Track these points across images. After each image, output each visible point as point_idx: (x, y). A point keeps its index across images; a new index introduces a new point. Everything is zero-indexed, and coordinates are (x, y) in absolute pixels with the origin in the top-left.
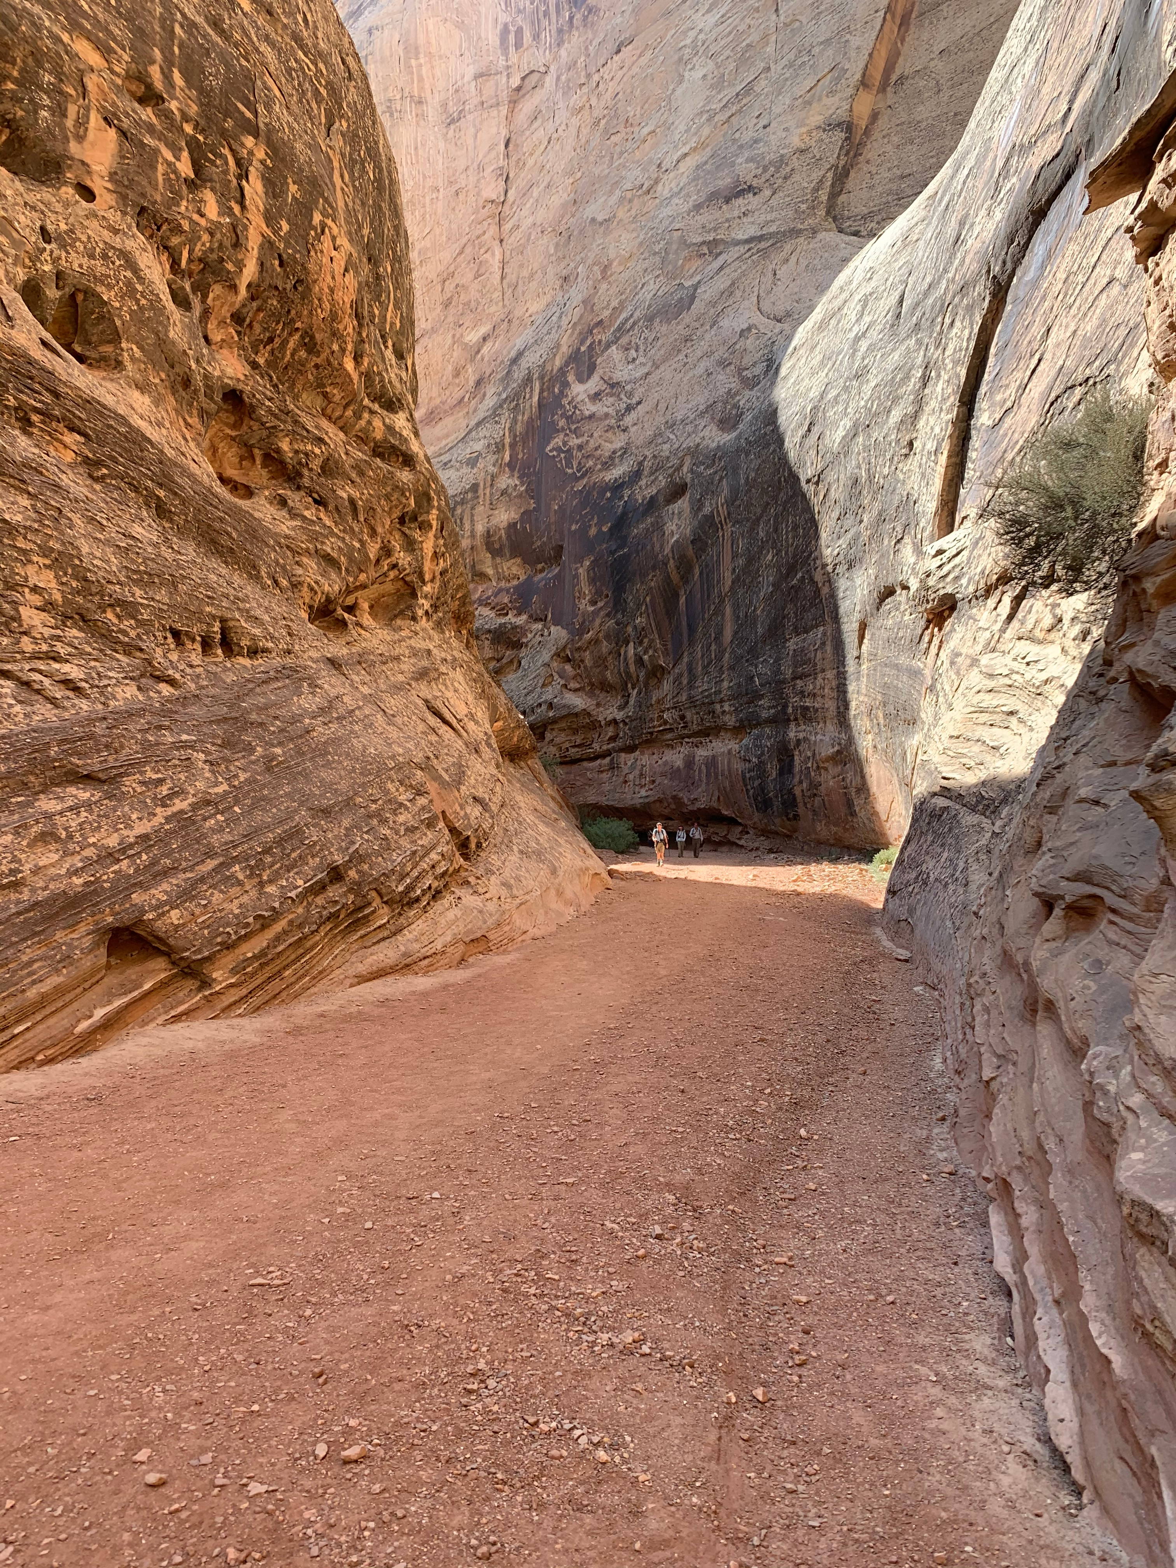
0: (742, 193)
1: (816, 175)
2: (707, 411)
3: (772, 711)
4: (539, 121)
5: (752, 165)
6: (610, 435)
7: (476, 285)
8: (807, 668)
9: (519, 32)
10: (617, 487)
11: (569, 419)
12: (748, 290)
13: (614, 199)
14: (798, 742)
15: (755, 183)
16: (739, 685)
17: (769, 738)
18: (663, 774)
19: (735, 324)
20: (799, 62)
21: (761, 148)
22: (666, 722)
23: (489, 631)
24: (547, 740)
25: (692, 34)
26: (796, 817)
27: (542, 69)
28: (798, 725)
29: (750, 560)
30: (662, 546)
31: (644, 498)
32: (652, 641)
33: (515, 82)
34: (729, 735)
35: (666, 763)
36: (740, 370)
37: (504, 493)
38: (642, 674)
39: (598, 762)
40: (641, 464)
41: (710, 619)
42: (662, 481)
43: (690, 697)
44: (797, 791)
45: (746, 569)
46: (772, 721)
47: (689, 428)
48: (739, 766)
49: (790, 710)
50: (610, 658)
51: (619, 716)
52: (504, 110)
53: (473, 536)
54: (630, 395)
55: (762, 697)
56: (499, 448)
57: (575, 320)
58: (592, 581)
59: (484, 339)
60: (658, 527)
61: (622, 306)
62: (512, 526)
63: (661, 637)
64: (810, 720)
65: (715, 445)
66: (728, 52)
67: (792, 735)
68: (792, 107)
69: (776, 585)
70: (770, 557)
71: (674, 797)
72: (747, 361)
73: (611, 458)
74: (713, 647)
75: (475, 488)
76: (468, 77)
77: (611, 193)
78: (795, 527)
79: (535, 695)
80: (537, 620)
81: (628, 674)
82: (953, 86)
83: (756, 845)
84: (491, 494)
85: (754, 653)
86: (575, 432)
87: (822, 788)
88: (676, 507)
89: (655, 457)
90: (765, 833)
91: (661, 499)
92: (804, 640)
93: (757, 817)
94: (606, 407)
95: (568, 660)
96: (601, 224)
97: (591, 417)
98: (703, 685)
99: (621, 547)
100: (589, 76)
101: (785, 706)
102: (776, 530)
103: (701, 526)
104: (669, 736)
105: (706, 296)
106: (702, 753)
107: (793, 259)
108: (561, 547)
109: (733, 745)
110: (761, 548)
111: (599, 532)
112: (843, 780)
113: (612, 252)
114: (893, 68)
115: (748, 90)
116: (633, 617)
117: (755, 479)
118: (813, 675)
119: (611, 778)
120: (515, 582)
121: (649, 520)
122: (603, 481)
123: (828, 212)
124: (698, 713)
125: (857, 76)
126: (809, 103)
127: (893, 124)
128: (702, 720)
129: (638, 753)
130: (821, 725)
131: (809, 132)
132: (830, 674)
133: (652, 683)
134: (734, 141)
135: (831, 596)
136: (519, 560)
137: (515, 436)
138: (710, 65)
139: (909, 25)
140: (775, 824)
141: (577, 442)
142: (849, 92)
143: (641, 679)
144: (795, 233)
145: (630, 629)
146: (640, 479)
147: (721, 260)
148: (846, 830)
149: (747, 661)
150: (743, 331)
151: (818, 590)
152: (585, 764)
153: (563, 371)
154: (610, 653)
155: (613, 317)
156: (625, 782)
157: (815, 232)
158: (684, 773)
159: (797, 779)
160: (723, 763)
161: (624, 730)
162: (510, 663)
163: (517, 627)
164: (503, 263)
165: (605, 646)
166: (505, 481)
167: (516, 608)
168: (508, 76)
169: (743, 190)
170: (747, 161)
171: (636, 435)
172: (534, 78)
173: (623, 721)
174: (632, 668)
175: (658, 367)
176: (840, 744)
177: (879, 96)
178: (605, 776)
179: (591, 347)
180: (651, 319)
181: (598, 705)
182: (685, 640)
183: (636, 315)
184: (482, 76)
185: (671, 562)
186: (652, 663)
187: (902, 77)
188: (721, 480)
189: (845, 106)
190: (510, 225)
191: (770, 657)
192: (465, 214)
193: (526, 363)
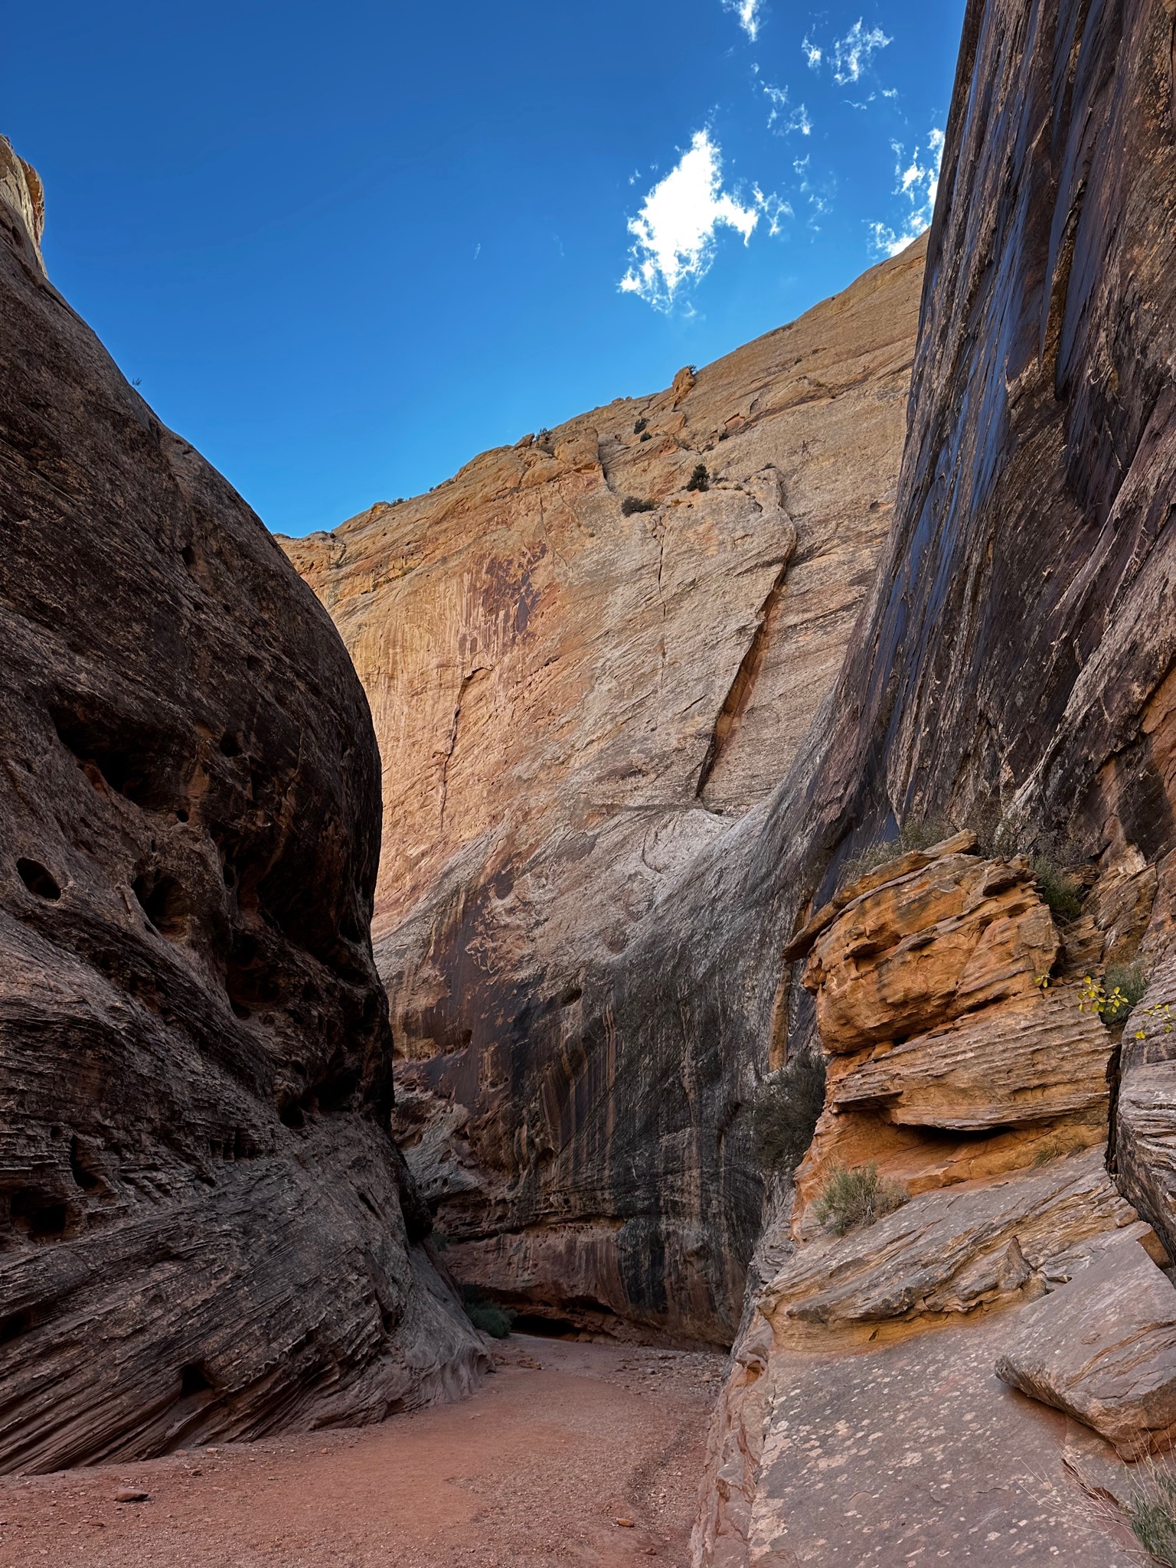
0: (634, 774)
1: (689, 768)
2: (600, 934)
3: (646, 1203)
4: (483, 702)
5: (642, 755)
6: (520, 942)
7: (420, 814)
8: (676, 1165)
9: (474, 641)
10: (523, 986)
11: (487, 926)
12: (636, 845)
13: (536, 765)
14: (669, 1235)
15: (644, 768)
16: (618, 1174)
17: (644, 1228)
18: (546, 1259)
19: (625, 870)
20: (678, 690)
21: (649, 744)
22: (551, 1205)
23: (396, 1105)
24: (440, 1216)
25: (602, 661)
26: (665, 1310)
27: (489, 668)
28: (668, 1218)
29: (631, 1062)
30: (558, 1041)
31: (545, 998)
32: (543, 1125)
33: (468, 673)
34: (608, 1222)
35: (549, 1247)
36: (627, 905)
37: (425, 981)
38: (533, 1156)
39: (486, 1241)
40: (544, 969)
41: (596, 1110)
42: (561, 986)
43: (575, 1183)
44: (667, 1284)
45: (626, 1069)
46: (645, 1212)
47: (585, 946)
48: (615, 1255)
49: (662, 1203)
50: (504, 1139)
51: (509, 1196)
52: (457, 691)
53: (393, 1016)
54: (539, 913)
55: (638, 1188)
56: (426, 944)
57: (499, 849)
58: (494, 1065)
59: (423, 855)
60: (556, 1024)
61: (537, 844)
62: (429, 1010)
63: (553, 1123)
64: (679, 1214)
65: (605, 962)
66: (627, 676)
67: (663, 1227)
68: (672, 720)
69: (652, 1086)
70: (647, 1061)
71: (555, 1283)
72: (633, 898)
73: (520, 962)
74: (597, 1136)
75: (400, 975)
76: (432, 666)
77: (534, 760)
78: (668, 1038)
79: (432, 1169)
80: (442, 1097)
81: (520, 1154)
82: (788, 719)
83: (629, 1336)
84: (414, 981)
85: (632, 1145)
86: (491, 937)
87: (688, 1281)
88: (571, 1008)
89: (556, 965)
90: (637, 1324)
91: (559, 1000)
92: (674, 1139)
93: (630, 1308)
94: (519, 920)
95: (465, 1137)
96: (525, 781)
97: (506, 926)
98: (587, 1172)
99: (522, 1037)
100: (524, 677)
101: (658, 1199)
102: (652, 1039)
103: (591, 1027)
104: (553, 1219)
105: (604, 845)
106: (583, 1239)
107: (671, 826)
108: (470, 1032)
109: (611, 1233)
110: (640, 1052)
111: (505, 1022)
112: (706, 1274)
113: (532, 803)
114: (746, 701)
115: (641, 703)
116: (529, 1101)
117: (636, 995)
118: (681, 1171)
119: (496, 1259)
120: (425, 1060)
121: (548, 1017)
122: (511, 979)
123: (698, 795)
124: (581, 1199)
125: (720, 705)
126: (685, 718)
127: (745, 739)
128: (585, 1206)
129: (523, 1234)
130: (688, 1220)
131: (685, 738)
132: (695, 1173)
133: (543, 1165)
134: (630, 736)
135: (696, 1102)
136: (431, 1041)
137: (440, 935)
138: (614, 683)
139: (757, 675)
140: (646, 1316)
141: (493, 945)
142: (714, 715)
143: (532, 1161)
144: (673, 807)
145: (525, 1112)
146: (543, 982)
147: (616, 820)
148: (708, 1325)
149: (626, 1152)
150: (630, 875)
151: (686, 1095)
152: (473, 1243)
153: (485, 888)
154: (505, 1134)
155: (529, 851)
156: (510, 1264)
157: (687, 808)
158: (565, 1258)
159: (666, 1272)
160: (601, 1251)
161: (512, 1212)
162: (413, 1136)
163: (423, 1102)
164: (445, 799)
165: (501, 1127)
166: (428, 971)
167: (423, 1084)
168: (463, 669)
169: (635, 772)
170: (639, 752)
171: (544, 945)
172: (482, 673)
173: (512, 1201)
174: (524, 1150)
175: (563, 895)
176: (703, 1240)
177: (736, 719)
178: (491, 1256)
179: (510, 872)
180: (559, 857)
181: (490, 1184)
182: (573, 1127)
183: (548, 852)
184: (443, 666)
185: (565, 1055)
186: (542, 1146)
187: (752, 709)
188: (609, 991)
189: (712, 724)
190: (453, 772)
191: (646, 1150)
192: (418, 760)
193: (456, 877)
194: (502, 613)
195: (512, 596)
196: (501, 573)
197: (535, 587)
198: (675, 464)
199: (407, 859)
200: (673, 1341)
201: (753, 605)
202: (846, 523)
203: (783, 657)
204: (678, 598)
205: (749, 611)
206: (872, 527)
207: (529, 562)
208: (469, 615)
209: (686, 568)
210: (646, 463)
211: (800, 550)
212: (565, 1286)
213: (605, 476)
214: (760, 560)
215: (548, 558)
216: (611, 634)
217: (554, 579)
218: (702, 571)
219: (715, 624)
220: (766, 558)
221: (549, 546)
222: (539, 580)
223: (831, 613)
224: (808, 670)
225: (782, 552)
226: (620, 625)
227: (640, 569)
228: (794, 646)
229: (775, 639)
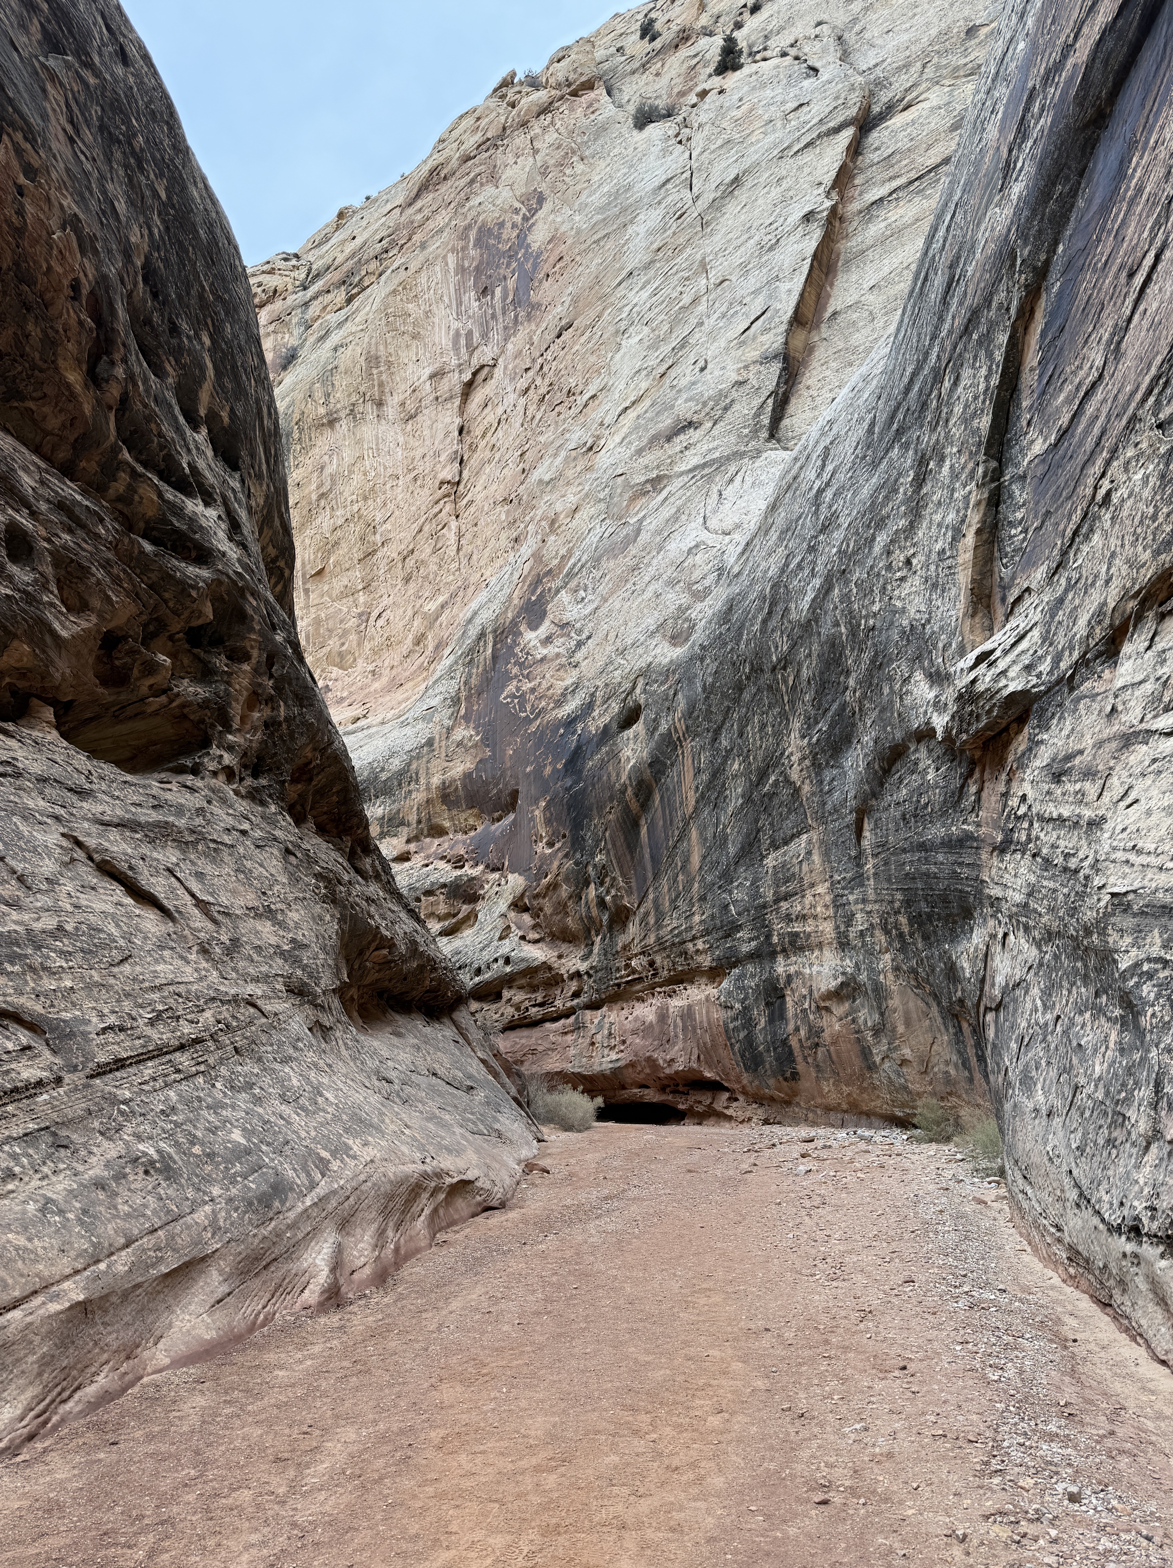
0: (683, 429)
1: (757, 402)
2: (657, 631)
3: (753, 944)
4: (489, 407)
5: (691, 404)
6: (561, 673)
7: (435, 559)
8: (792, 886)
9: (469, 334)
10: (570, 722)
11: (522, 665)
12: (694, 513)
13: (559, 460)
14: (789, 978)
15: (695, 419)
16: (713, 917)
17: (753, 976)
18: (634, 1032)
19: (682, 545)
20: (732, 312)
21: (699, 388)
22: (634, 971)
23: (444, 886)
24: (504, 999)
25: (627, 309)
26: (795, 1076)
27: (491, 363)
28: (787, 957)
29: (714, 775)
30: (618, 775)
31: (598, 727)
32: (614, 879)
33: (467, 376)
34: (704, 980)
35: (636, 1019)
36: (689, 586)
37: (460, 744)
38: (605, 918)
39: (562, 1021)
40: (593, 695)
41: (675, 847)
42: (615, 707)
43: (658, 939)
44: (794, 1042)
45: (710, 786)
46: (754, 956)
47: (640, 651)
48: (719, 1015)
49: (775, 939)
50: (570, 903)
51: (583, 967)
52: (457, 402)
53: (428, 789)
54: (579, 632)
55: (739, 928)
56: (456, 701)
57: (525, 572)
58: (548, 822)
59: (442, 607)
60: (614, 755)
61: (570, 552)
62: (467, 776)
63: (623, 875)
64: (802, 949)
65: (668, 660)
66: (660, 318)
67: (780, 970)
68: (727, 349)
69: (748, 799)
70: (736, 766)
71: (649, 1059)
72: (697, 575)
73: (564, 695)
74: (681, 877)
75: (430, 742)
76: (425, 377)
77: (556, 455)
78: (763, 726)
79: (491, 948)
80: (494, 870)
81: (590, 918)
82: (886, 314)
83: (748, 1114)
84: (447, 747)
85: (727, 877)
86: (527, 677)
87: (826, 1035)
88: (630, 733)
89: (607, 685)
90: (758, 1099)
91: (615, 726)
92: (785, 854)
93: (746, 1078)
94: (558, 647)
95: (526, 909)
96: (548, 483)
97: (542, 660)
98: (672, 923)
99: (576, 782)
100: (534, 361)
101: (768, 936)
102: (741, 735)
103: (658, 747)
104: (638, 987)
105: (652, 527)
106: (676, 1003)
107: (739, 478)
108: (517, 791)
109: (712, 991)
110: (726, 758)
111: (555, 770)
112: (854, 1021)
113: (559, 507)
114: (824, 309)
115: (684, 343)
116: (593, 855)
117: (713, 685)
118: (800, 892)
119: (576, 1040)
120: (472, 833)
121: (604, 750)
122: (556, 718)
123: (772, 436)
124: (668, 956)
125: (790, 313)
126: (744, 342)
127: (830, 352)
128: (674, 964)
129: (605, 1009)
130: (816, 953)
131: (746, 367)
132: (821, 889)
133: (616, 927)
134: (673, 387)
135: (813, 794)
136: (475, 811)
137: (470, 689)
138: (646, 330)
139: (836, 271)
140: (768, 1087)
141: (529, 685)
142: (784, 327)
143: (605, 923)
144: (738, 455)
145: (590, 868)
146: (593, 710)
147: (664, 493)
148: (863, 1090)
149: (720, 887)
150: (690, 549)
151: (797, 790)
152: (548, 1025)
153: (514, 623)
154: (570, 897)
155: (560, 566)
156: (593, 1044)
157: (759, 453)
158: (657, 1030)
159: (791, 1027)
160: (701, 1014)
161: (588, 984)
162: (467, 918)
163: (474, 879)
164: (460, 536)
165: (565, 891)
166: (461, 733)
167: (473, 859)
168: (460, 372)
169: (684, 427)
170: (686, 401)
171: (588, 668)
172: (485, 372)
173: (587, 973)
174: (595, 912)
175: (606, 601)
176: (843, 973)
177: (814, 333)
178: (569, 1038)
179: (541, 596)
180: (598, 560)
181: (560, 957)
182: (650, 875)
183: (583, 560)
184: (437, 375)
185: (629, 789)
186: (616, 905)
187: (835, 314)
188: (675, 694)
189: (781, 339)
190: (465, 502)
191: (746, 879)
192: (424, 496)
193: (478, 621)
194: (498, 291)
195: (508, 265)
196: (492, 242)
197: (535, 247)
198: (695, 56)
199: (425, 616)
200: (810, 1115)
201: (820, 184)
202: (935, 60)
203: (869, 242)
204: (717, 205)
205: (816, 192)
206: (972, 57)
207: (525, 219)
208: (460, 303)
209: (724, 164)
210: (659, 64)
211: (876, 109)
212: (661, 1062)
213: (609, 93)
214: (824, 128)
215: (547, 206)
216: (635, 273)
217: (556, 230)
218: (746, 163)
219: (772, 219)
220: (831, 125)
221: (547, 193)
222: (538, 237)
223: (930, 171)
224: (907, 248)
225: (853, 112)
226: (647, 258)
227: (664, 184)
228: (883, 225)
229: (855, 224)
